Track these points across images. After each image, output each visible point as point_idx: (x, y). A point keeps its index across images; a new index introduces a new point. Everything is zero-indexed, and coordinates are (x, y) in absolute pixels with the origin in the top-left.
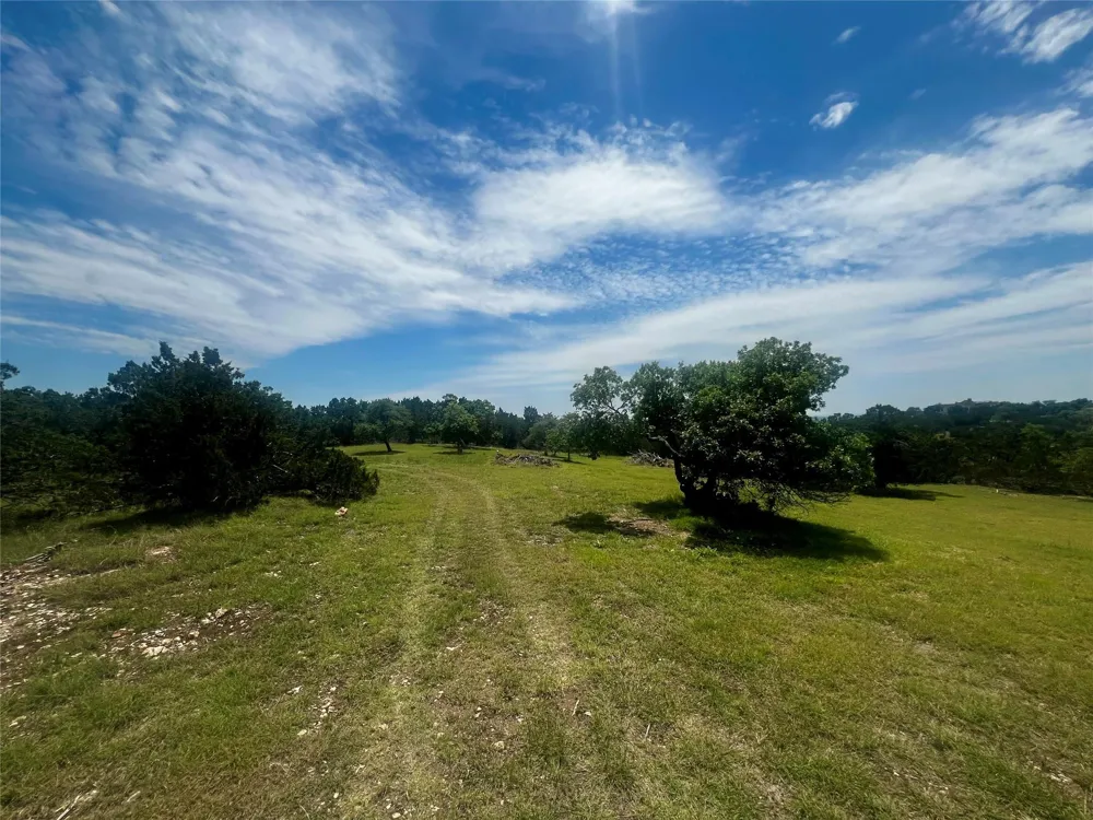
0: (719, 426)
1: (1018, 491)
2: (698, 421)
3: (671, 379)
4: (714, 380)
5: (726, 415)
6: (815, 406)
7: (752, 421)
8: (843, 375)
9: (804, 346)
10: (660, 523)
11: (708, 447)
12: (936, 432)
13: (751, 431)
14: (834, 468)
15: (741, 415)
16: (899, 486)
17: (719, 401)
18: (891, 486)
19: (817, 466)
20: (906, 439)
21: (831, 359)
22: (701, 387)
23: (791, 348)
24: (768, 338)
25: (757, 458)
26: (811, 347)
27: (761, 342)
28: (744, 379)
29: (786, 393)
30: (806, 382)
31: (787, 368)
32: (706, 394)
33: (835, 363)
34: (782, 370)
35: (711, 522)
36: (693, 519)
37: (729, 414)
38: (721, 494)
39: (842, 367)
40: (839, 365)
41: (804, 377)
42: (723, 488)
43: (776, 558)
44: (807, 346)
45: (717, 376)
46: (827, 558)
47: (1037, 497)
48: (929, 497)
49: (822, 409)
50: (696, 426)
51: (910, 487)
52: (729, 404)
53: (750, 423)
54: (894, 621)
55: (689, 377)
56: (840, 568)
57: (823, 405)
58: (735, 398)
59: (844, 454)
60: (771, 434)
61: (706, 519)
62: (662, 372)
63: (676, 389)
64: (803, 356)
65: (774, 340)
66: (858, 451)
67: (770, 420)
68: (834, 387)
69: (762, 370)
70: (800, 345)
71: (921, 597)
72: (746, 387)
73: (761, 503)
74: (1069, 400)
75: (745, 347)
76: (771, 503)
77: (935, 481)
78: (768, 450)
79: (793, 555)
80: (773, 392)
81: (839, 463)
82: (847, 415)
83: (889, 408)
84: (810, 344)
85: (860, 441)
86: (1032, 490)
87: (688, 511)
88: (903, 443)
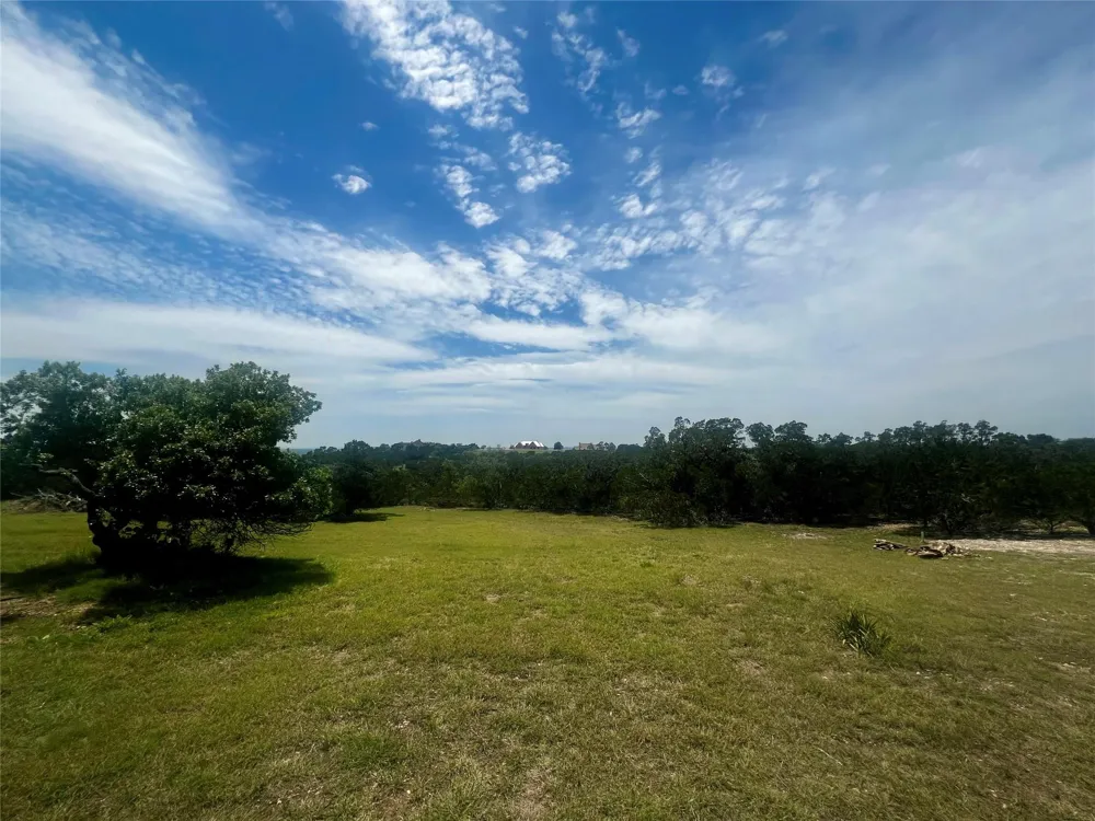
0: (162, 456)
1: (435, 507)
2: (130, 449)
3: (100, 390)
4: (166, 399)
5: (173, 442)
6: (287, 437)
7: (210, 451)
8: (316, 410)
9: (282, 376)
10: (39, 598)
11: (141, 482)
12: (397, 465)
13: (207, 462)
14: (295, 500)
15: (195, 443)
16: (363, 511)
17: (169, 425)
18: (357, 511)
19: (277, 498)
20: (371, 470)
21: (308, 393)
22: (146, 405)
23: (269, 376)
24: (246, 362)
25: (208, 494)
26: (290, 379)
27: (237, 365)
28: (209, 402)
29: (257, 423)
30: (278, 413)
31: (262, 397)
32: (151, 415)
33: (310, 397)
34: (257, 398)
35: (136, 580)
36: (106, 582)
37: (179, 440)
38: (165, 540)
39: (316, 402)
40: (315, 400)
41: (278, 408)
42: (169, 533)
43: (216, 608)
44: (286, 378)
45: (174, 395)
46: (275, 593)
47: (444, 510)
48: (381, 518)
49: (293, 441)
50: (127, 456)
51: (371, 511)
52: (182, 429)
53: (207, 453)
54: (320, 640)
55: (129, 389)
56: (287, 599)
57: (294, 437)
58: (192, 424)
59: (306, 486)
60: (233, 466)
61: (129, 577)
62: (84, 379)
63: (108, 405)
64: (280, 386)
65: (252, 365)
66: (320, 482)
67: (233, 450)
68: (307, 420)
69: (232, 394)
70: (279, 376)
71: (349, 609)
72: (210, 412)
73: (218, 544)
74: (468, 444)
75: (217, 367)
76: (229, 543)
77: (391, 504)
78: (224, 483)
79: (238, 599)
80: (240, 419)
81: (300, 495)
82: (332, 448)
83: (362, 444)
84: (288, 376)
85: (323, 473)
86: (442, 506)
87: (100, 571)
88: (369, 474)
